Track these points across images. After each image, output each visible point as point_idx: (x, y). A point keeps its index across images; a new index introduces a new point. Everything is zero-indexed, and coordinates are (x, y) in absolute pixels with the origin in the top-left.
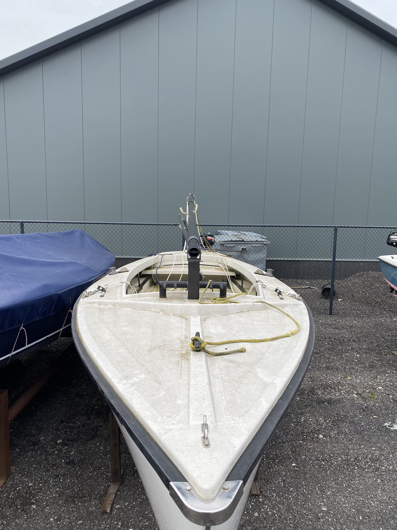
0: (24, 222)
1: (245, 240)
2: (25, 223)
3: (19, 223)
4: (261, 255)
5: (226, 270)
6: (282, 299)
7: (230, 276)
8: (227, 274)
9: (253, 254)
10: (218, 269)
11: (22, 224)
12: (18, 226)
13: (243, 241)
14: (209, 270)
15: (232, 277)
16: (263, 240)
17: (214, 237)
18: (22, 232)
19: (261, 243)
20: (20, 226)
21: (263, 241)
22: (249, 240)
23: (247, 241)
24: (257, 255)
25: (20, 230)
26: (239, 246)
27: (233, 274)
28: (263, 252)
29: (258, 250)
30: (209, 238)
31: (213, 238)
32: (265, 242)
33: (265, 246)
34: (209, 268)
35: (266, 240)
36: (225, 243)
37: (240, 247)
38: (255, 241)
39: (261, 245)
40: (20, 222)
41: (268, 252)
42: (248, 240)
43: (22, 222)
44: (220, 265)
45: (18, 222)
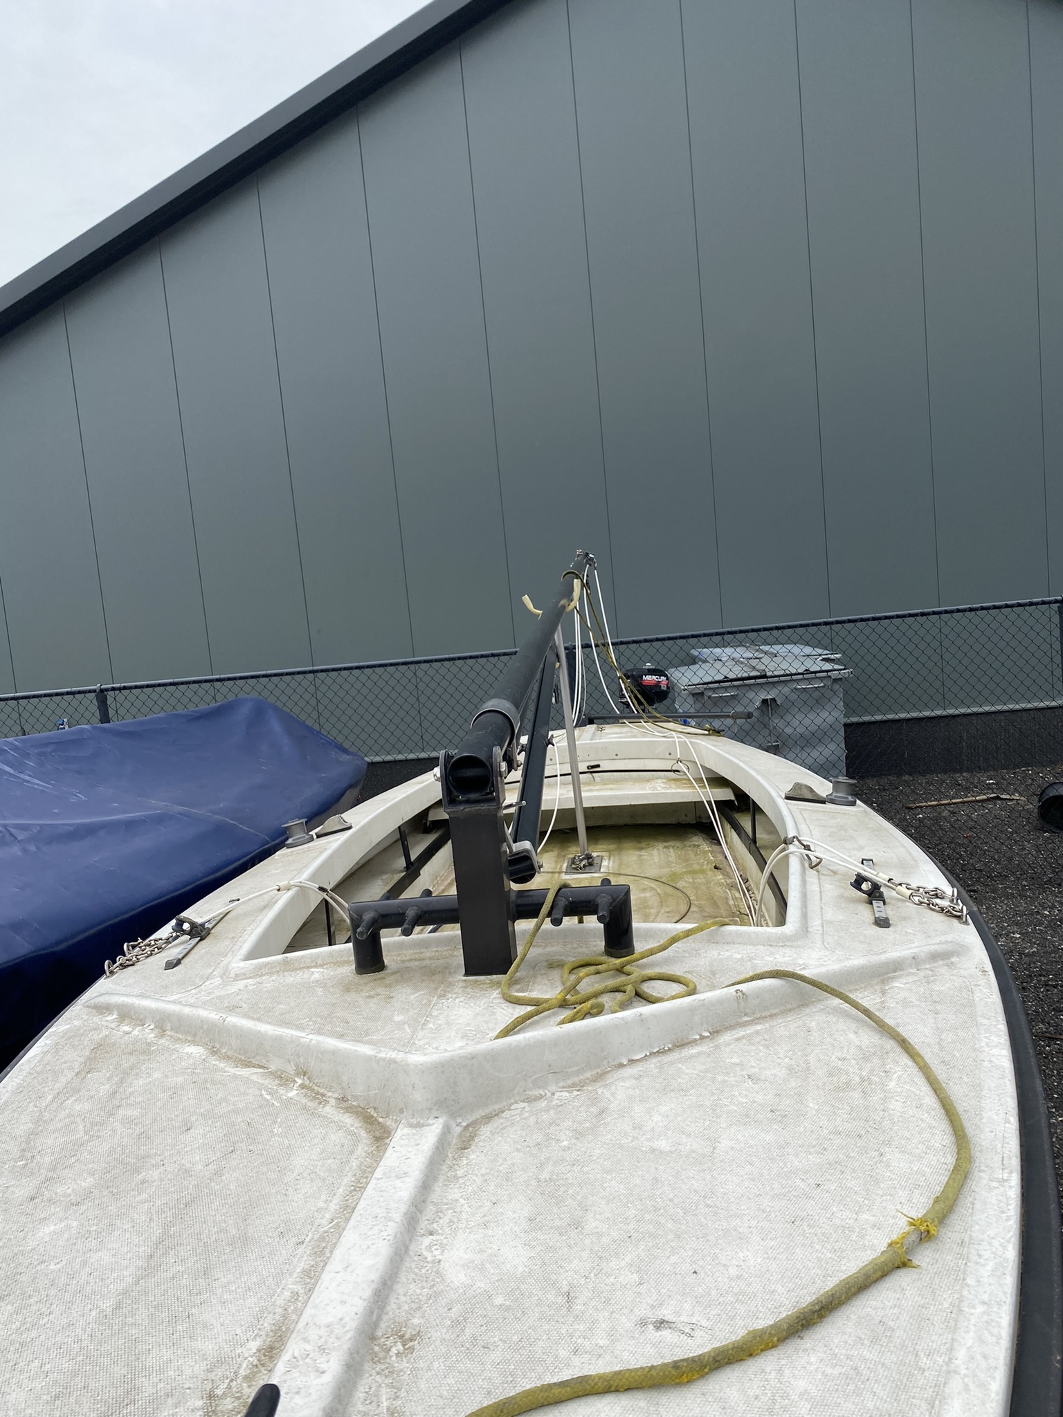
0: (107, 690)
1: (769, 674)
2: (109, 693)
3: (93, 694)
4: (824, 714)
5: (699, 780)
6: (883, 923)
7: (715, 801)
8: (706, 794)
9: (799, 716)
10: (674, 780)
11: (102, 695)
12: (91, 702)
13: (765, 676)
14: (645, 789)
15: (723, 806)
16: (828, 666)
17: (666, 676)
18: (105, 718)
19: (821, 679)
20: (96, 703)
21: (827, 671)
22: (782, 673)
23: (775, 676)
24: (812, 716)
25: (97, 714)
26: (751, 695)
27: (726, 795)
28: (829, 706)
29: (816, 700)
30: (649, 679)
31: (663, 678)
32: (834, 674)
33: (836, 687)
34: (648, 780)
35: (837, 667)
36: (705, 689)
37: (757, 698)
38: (799, 674)
39: (822, 685)
40: (94, 691)
41: (846, 705)
42: (776, 673)
43: (102, 691)
44: (681, 766)
45: (90, 691)
